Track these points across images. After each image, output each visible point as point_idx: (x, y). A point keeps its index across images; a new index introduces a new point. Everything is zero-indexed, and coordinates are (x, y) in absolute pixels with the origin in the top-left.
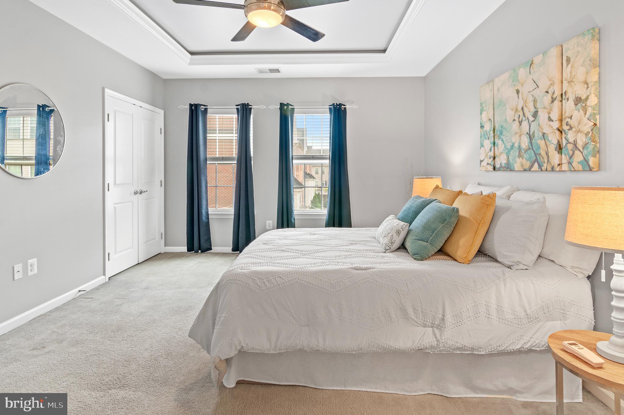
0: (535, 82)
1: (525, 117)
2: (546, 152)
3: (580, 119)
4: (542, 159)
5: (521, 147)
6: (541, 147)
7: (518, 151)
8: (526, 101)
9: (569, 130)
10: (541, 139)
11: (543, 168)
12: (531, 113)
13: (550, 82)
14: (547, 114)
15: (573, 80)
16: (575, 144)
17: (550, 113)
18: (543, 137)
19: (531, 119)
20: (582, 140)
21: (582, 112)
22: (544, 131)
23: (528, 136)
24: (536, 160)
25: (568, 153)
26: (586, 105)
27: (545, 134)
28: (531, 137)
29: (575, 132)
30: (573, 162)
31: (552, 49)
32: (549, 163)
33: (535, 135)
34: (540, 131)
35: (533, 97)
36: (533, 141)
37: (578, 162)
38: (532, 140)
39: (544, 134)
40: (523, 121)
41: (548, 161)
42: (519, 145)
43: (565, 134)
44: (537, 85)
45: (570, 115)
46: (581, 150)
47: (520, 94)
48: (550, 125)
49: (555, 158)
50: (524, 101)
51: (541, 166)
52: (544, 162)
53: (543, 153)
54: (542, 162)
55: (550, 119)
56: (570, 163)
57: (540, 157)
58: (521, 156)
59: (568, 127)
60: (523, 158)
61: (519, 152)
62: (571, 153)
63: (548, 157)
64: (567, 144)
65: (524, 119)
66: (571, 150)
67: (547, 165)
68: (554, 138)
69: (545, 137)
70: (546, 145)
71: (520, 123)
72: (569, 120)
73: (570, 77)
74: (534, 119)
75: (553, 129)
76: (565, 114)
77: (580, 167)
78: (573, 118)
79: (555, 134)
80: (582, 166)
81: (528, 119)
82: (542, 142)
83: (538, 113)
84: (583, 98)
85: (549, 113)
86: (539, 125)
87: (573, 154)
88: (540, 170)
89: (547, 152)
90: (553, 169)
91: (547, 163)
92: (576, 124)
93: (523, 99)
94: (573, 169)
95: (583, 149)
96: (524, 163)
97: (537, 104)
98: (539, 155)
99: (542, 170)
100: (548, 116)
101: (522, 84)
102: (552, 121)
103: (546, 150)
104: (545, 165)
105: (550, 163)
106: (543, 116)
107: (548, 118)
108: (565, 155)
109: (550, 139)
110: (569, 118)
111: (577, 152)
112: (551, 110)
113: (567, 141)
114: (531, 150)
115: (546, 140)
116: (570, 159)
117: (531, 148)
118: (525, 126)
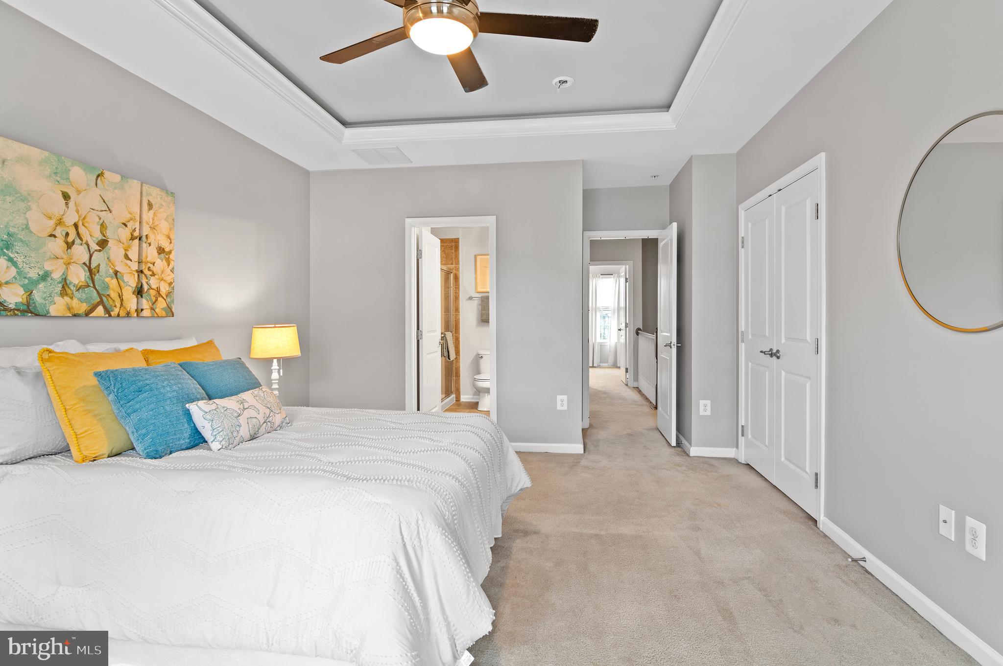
0: (104, 202)
1: (81, 239)
2: (119, 294)
3: (164, 269)
4: (111, 302)
5: (68, 282)
6: (111, 286)
7: (60, 285)
8: (84, 218)
9: (151, 275)
10: (112, 278)
11: (112, 313)
12: (94, 239)
13: (129, 216)
14: (124, 250)
15: (155, 228)
16: (158, 290)
17: (128, 250)
18: (114, 276)
19: (94, 247)
20: (165, 289)
21: (165, 263)
22: (117, 269)
23: (86, 268)
24: (101, 302)
25: (151, 299)
26: (169, 257)
27: (118, 273)
28: (92, 272)
29: (159, 279)
30: (156, 308)
31: (136, 181)
32: (122, 308)
33: (100, 270)
34: (110, 267)
35: (100, 219)
36: (96, 278)
37: (162, 309)
38: (95, 275)
39: (116, 273)
40: (75, 243)
41: (122, 305)
42: (64, 277)
43: (147, 278)
44: (108, 207)
45: (152, 261)
46: (165, 297)
47: (71, 203)
48: (127, 265)
49: (132, 303)
50: (79, 217)
51: (110, 310)
52: (115, 306)
53: (114, 295)
54: (111, 306)
55: (127, 257)
56: (152, 309)
57: (108, 300)
58: (67, 295)
59: (150, 273)
60: (72, 298)
61: (63, 287)
62: (154, 299)
63: (122, 300)
64: (148, 289)
65: (78, 241)
66: (154, 296)
67: (120, 310)
68: (131, 282)
69: (118, 276)
70: (119, 285)
71: (69, 245)
72: (151, 266)
73: (153, 224)
74: (99, 248)
75: (131, 270)
76: (147, 258)
77: (164, 314)
78: (155, 264)
79: (133, 276)
80: (166, 313)
81: (88, 245)
82: (112, 281)
83: (108, 244)
84: (167, 250)
85: (126, 250)
86: (108, 258)
87: (156, 300)
88: (107, 315)
89: (121, 294)
90: (128, 315)
91: (120, 308)
92: (159, 272)
93: (77, 211)
94: (156, 315)
95: (167, 296)
96: (74, 305)
97: (108, 231)
98: (106, 297)
99: (110, 316)
100: (124, 253)
101: (79, 192)
102: (131, 260)
103: (120, 292)
104: (116, 310)
105: (125, 308)
106: (115, 250)
107: (124, 256)
108: (147, 300)
109: (126, 279)
110: (151, 263)
111: (160, 299)
112: (129, 248)
113: (149, 287)
114: (92, 289)
115: (119, 280)
116: (153, 305)
117: (92, 285)
118: (80, 252)
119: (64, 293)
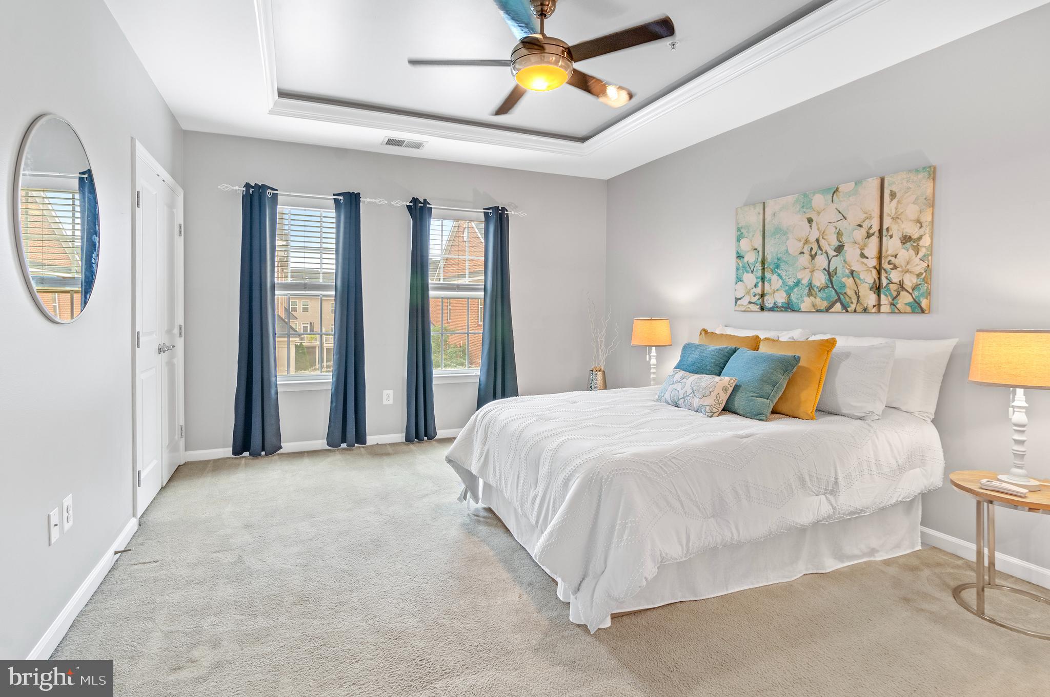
0: (840, 212)
1: (821, 250)
2: (855, 291)
3: (910, 259)
4: (848, 299)
5: (813, 286)
6: (847, 285)
7: (807, 288)
8: (824, 232)
9: (892, 269)
10: (848, 277)
11: (849, 309)
12: (831, 247)
13: (865, 215)
14: (859, 250)
15: (900, 217)
16: (901, 285)
17: (864, 249)
18: (850, 275)
19: (832, 253)
20: (911, 281)
21: (912, 252)
22: (853, 268)
23: (826, 273)
24: (839, 300)
25: (891, 294)
26: (918, 245)
27: (854, 272)
28: (830, 274)
29: (902, 272)
30: (897, 303)
31: (870, 180)
32: (859, 304)
33: (838, 272)
34: (847, 268)
35: (836, 228)
36: (834, 279)
37: (906, 304)
38: (833, 277)
39: (852, 272)
40: (817, 254)
41: (858, 301)
42: (810, 282)
43: (886, 272)
44: (843, 216)
45: (894, 254)
46: (911, 291)
47: (814, 224)
48: (863, 263)
49: (870, 299)
50: (820, 233)
51: (847, 306)
52: (852, 303)
53: (850, 293)
54: (848, 302)
55: (863, 256)
56: (892, 304)
57: (845, 297)
58: (812, 295)
59: (891, 266)
60: (815, 298)
61: (809, 289)
62: (895, 294)
63: (858, 297)
64: (888, 284)
65: (819, 252)
66: (895, 291)
67: (856, 306)
68: (869, 278)
69: (854, 275)
70: (856, 283)
71: (813, 257)
72: (893, 259)
73: (896, 213)
74: (837, 254)
75: (868, 267)
76: (887, 251)
77: (909, 309)
78: (898, 256)
79: (870, 273)
80: (912, 308)
81: (827, 253)
82: (849, 280)
83: (844, 248)
84: (915, 236)
85: (862, 249)
86: (844, 261)
87: (898, 295)
88: (844, 311)
89: (857, 292)
90: (865, 310)
91: (857, 304)
92: (903, 264)
93: (818, 229)
94: (896, 311)
95: (913, 290)
96: (817, 303)
97: (843, 237)
98: (843, 295)
99: (847, 311)
100: (860, 252)
101: (819, 213)
102: (867, 258)
103: (856, 289)
104: (853, 306)
105: (861, 304)
106: (851, 252)
107: (860, 255)
108: (886, 295)
109: (862, 277)
110: (893, 256)
111: (903, 293)
112: (865, 246)
113: (888, 281)
114: (831, 289)
115: (855, 279)
116: (893, 300)
117: (831, 286)
118: (821, 261)
119: (810, 294)
